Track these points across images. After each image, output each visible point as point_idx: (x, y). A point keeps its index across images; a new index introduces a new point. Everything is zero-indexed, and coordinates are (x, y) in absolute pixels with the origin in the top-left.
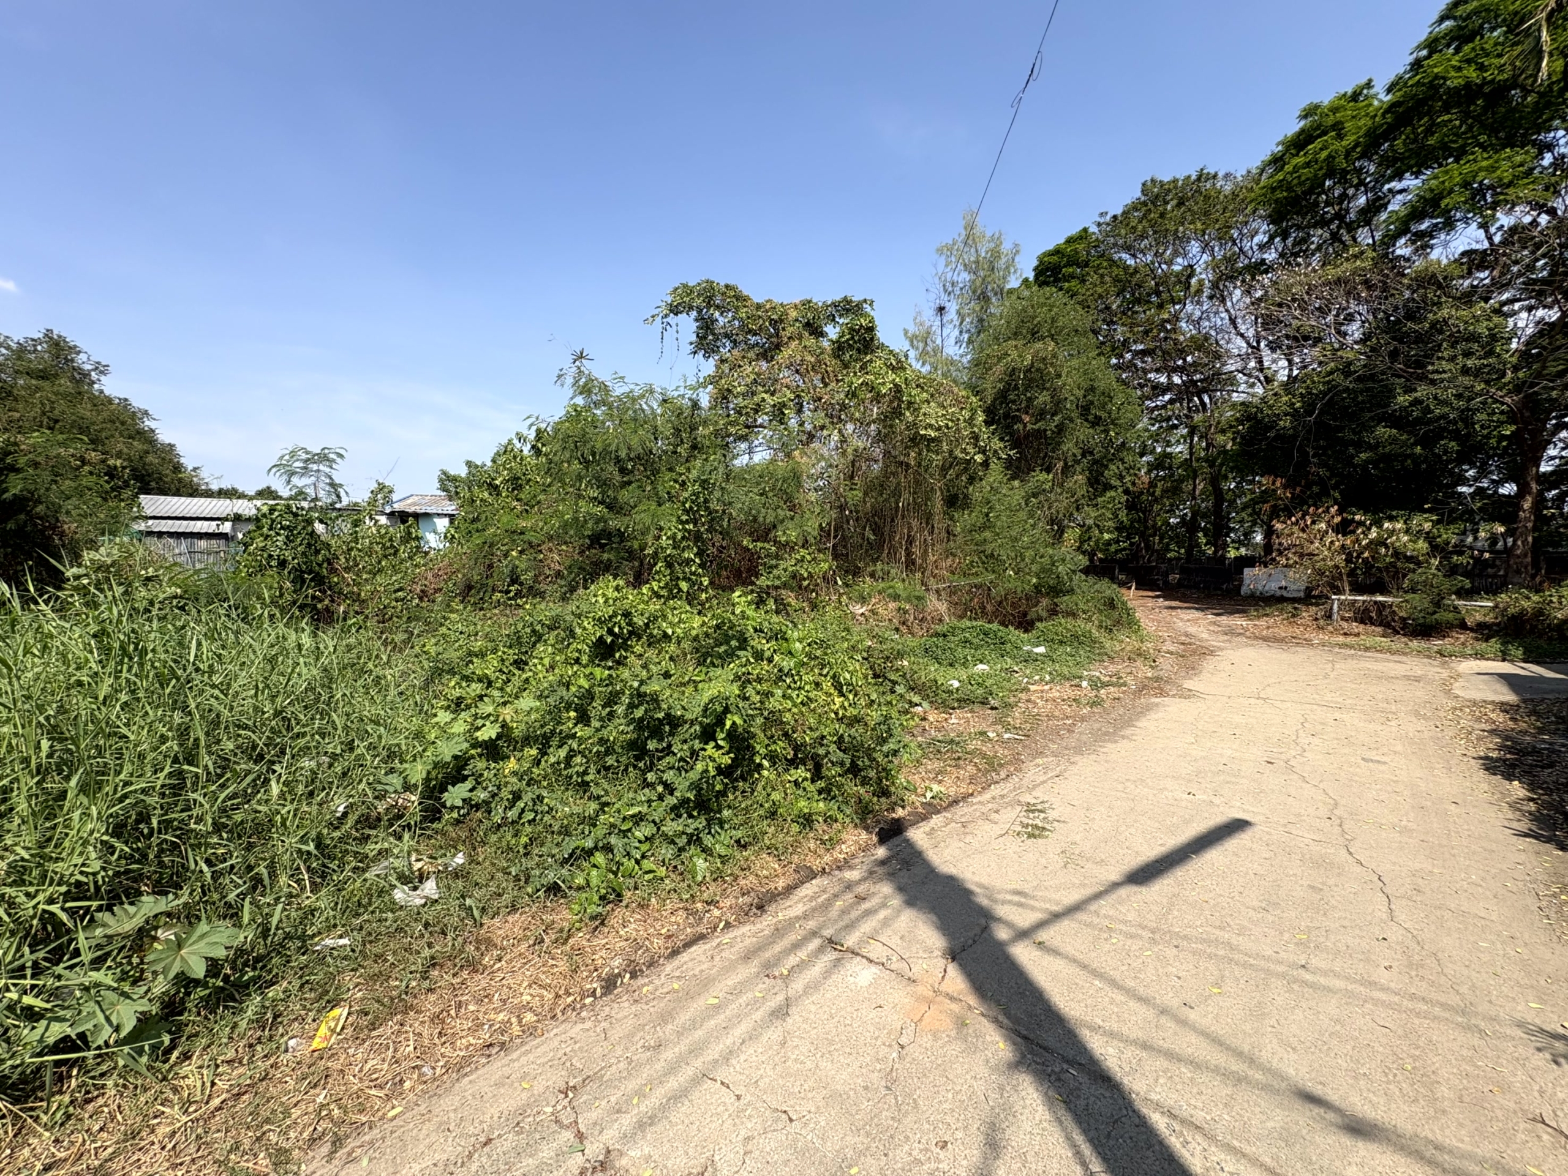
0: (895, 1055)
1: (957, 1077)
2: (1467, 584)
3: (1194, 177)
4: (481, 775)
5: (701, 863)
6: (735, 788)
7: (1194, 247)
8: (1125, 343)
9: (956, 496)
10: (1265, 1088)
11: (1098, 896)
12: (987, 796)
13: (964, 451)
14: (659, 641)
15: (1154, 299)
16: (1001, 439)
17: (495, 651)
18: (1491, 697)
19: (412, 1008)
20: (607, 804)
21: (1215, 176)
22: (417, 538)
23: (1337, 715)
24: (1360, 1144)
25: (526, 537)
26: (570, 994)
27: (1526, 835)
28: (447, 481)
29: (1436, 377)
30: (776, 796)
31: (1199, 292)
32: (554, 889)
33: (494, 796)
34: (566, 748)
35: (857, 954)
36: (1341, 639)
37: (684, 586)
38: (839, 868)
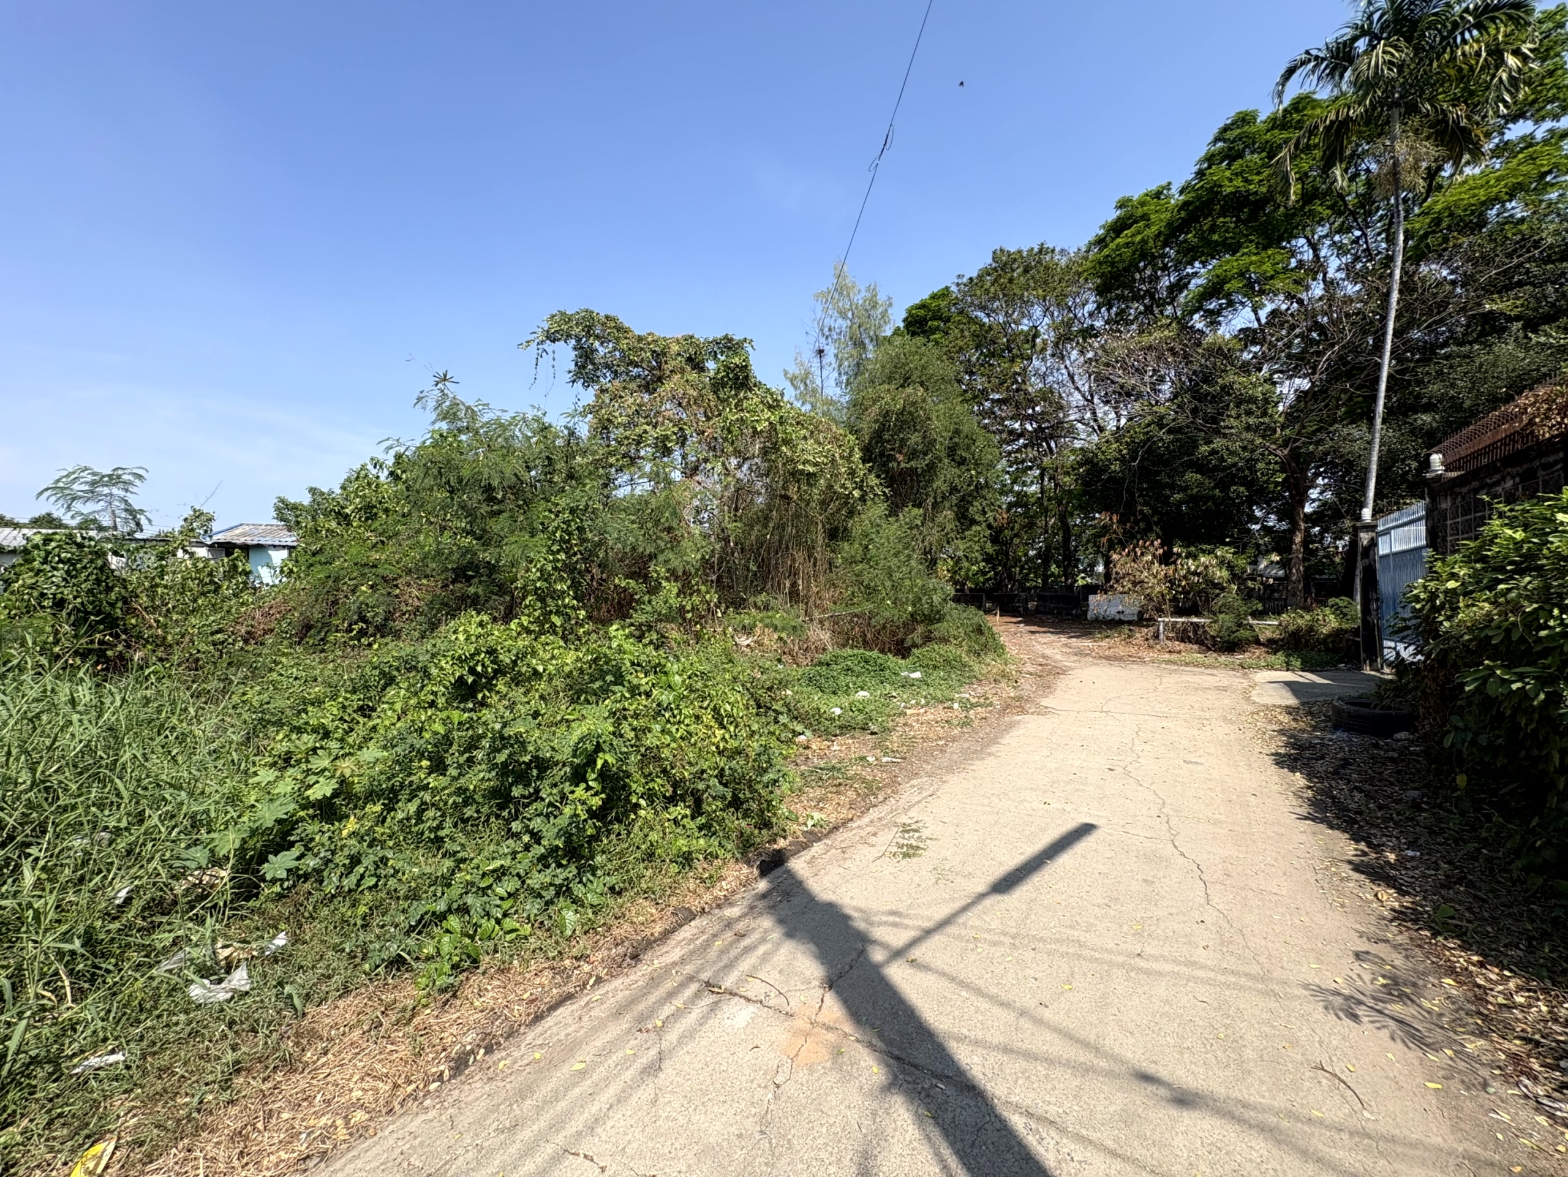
0: (770, 1096)
1: (831, 1109)
2: (1260, 607)
3: (1036, 250)
4: (312, 839)
5: (570, 916)
6: (609, 832)
7: (1037, 311)
8: (984, 392)
9: (837, 529)
10: (1109, 1074)
11: (965, 909)
12: (866, 820)
13: (843, 486)
14: (529, 679)
15: (1006, 354)
16: (878, 476)
17: (334, 697)
18: (1279, 702)
19: (204, 1127)
20: (463, 860)
21: (1053, 251)
22: (247, 573)
23: (1164, 724)
24: (1185, 1114)
25: (380, 571)
26: (410, 1082)
27: (1306, 818)
28: (287, 512)
29: (1227, 431)
30: (654, 836)
31: (1043, 350)
32: (397, 963)
33: (327, 862)
34: (416, 802)
35: (736, 994)
36: (1167, 656)
37: (557, 620)
38: (719, 906)
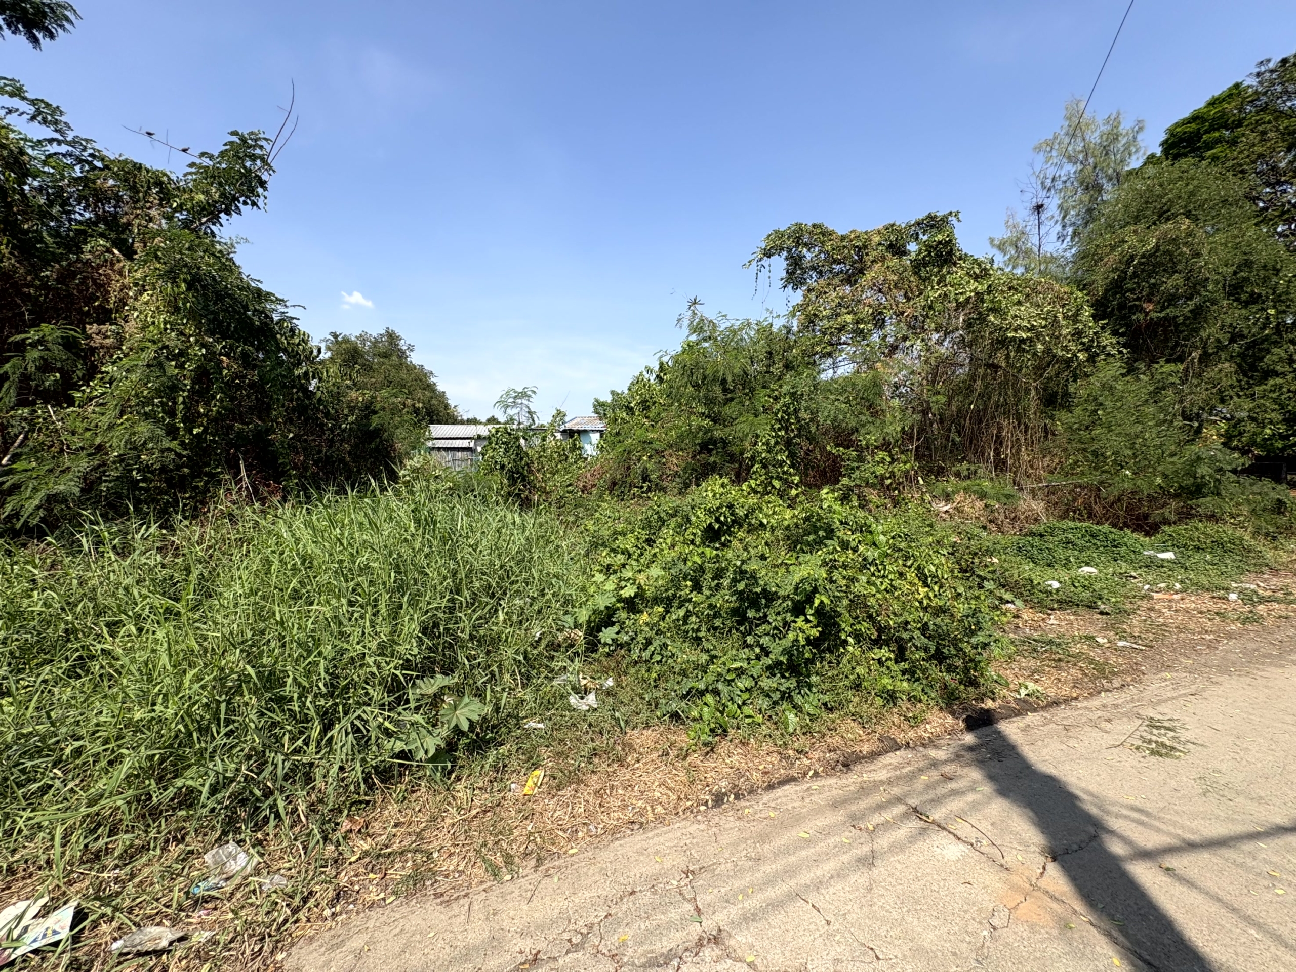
0: (986, 933)
4: (624, 623)
5: (792, 717)
6: (822, 659)
9: (1055, 394)
13: (1065, 349)
14: (756, 529)
17: (632, 532)
19: (582, 781)
20: (716, 657)
22: (580, 448)
25: (654, 446)
26: (688, 800)
28: (600, 407)
30: (860, 670)
32: (676, 716)
33: (633, 639)
34: (684, 609)
35: (944, 829)
37: (776, 484)
38: (924, 746)
